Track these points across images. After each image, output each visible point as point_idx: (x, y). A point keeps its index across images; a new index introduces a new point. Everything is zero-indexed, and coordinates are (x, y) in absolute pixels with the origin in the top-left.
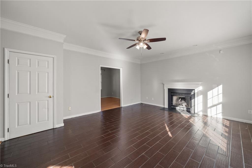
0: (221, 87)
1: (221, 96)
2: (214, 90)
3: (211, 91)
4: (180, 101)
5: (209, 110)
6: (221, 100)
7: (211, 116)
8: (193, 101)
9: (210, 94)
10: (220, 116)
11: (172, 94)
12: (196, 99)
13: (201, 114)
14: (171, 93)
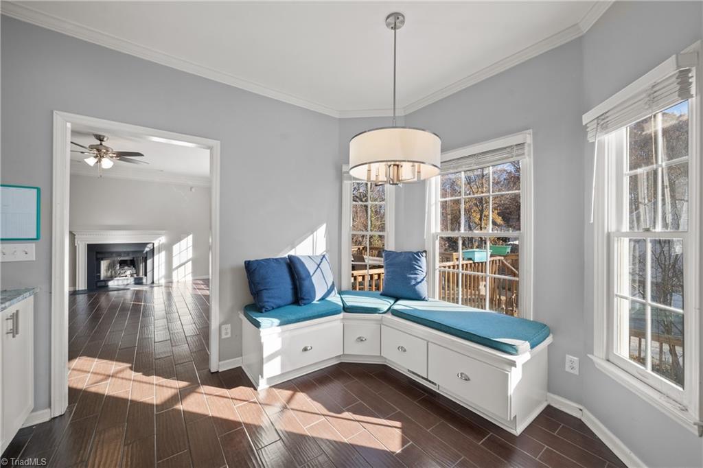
0: (190, 237)
1: (190, 250)
2: (182, 242)
3: (178, 244)
4: (118, 268)
5: (175, 274)
6: (190, 255)
7: (178, 282)
8: (149, 262)
9: (176, 248)
10: (190, 278)
11: (99, 256)
12: (156, 257)
13: (163, 281)
14: (97, 253)
